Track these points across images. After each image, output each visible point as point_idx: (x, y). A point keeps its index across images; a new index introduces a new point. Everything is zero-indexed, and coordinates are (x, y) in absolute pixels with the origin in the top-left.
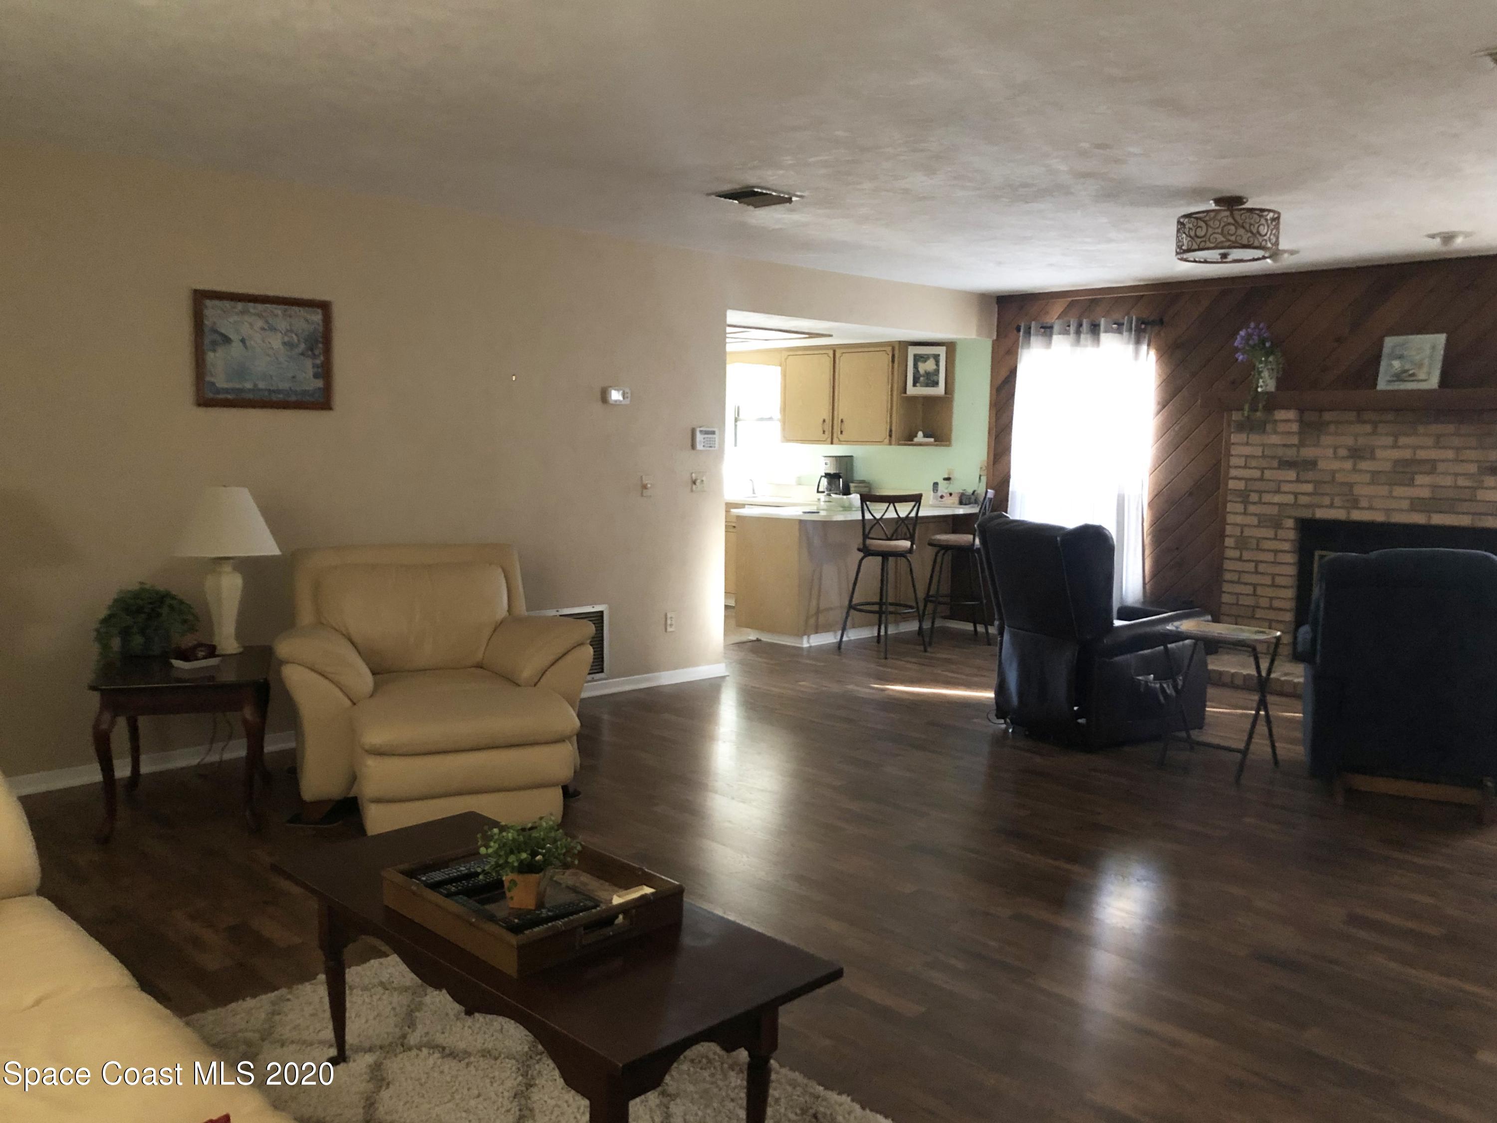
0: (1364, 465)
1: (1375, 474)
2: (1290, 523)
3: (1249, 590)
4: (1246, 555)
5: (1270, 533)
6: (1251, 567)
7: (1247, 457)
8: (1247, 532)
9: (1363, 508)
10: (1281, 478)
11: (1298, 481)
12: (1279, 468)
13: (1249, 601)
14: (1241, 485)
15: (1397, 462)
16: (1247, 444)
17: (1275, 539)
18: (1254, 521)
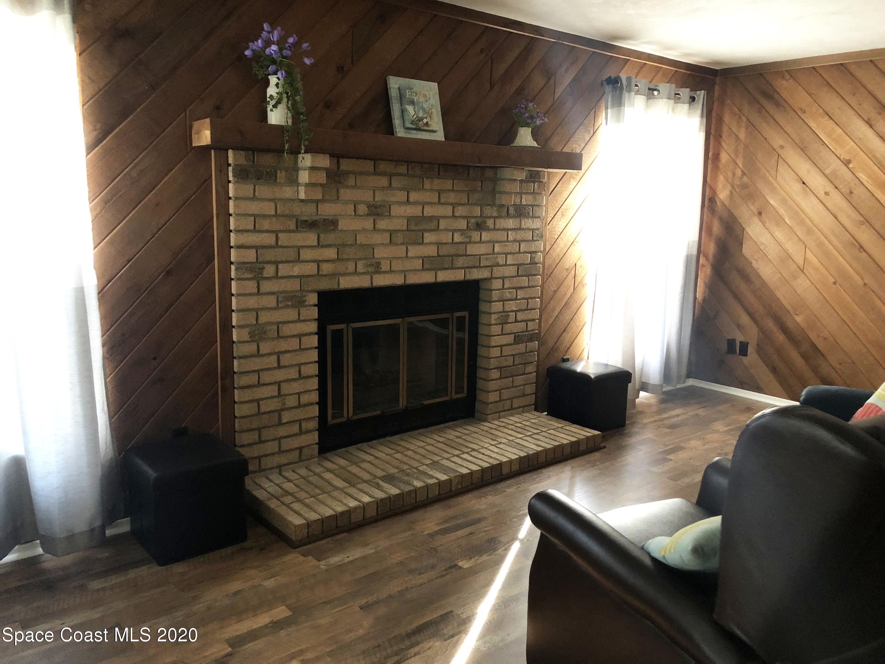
0: (382, 224)
1: (392, 233)
2: (313, 299)
3: (272, 390)
4: (265, 348)
5: (291, 314)
6: (272, 361)
7: (255, 216)
8: (264, 318)
9: (385, 272)
10: (300, 243)
11: (320, 245)
12: (297, 230)
13: (273, 405)
14: (250, 256)
15: (409, 219)
16: (254, 198)
17: (299, 321)
18: (270, 301)
